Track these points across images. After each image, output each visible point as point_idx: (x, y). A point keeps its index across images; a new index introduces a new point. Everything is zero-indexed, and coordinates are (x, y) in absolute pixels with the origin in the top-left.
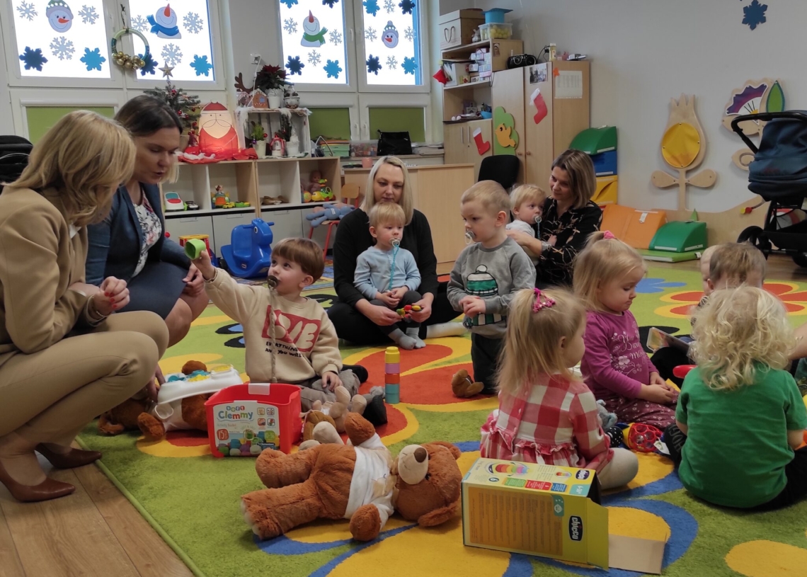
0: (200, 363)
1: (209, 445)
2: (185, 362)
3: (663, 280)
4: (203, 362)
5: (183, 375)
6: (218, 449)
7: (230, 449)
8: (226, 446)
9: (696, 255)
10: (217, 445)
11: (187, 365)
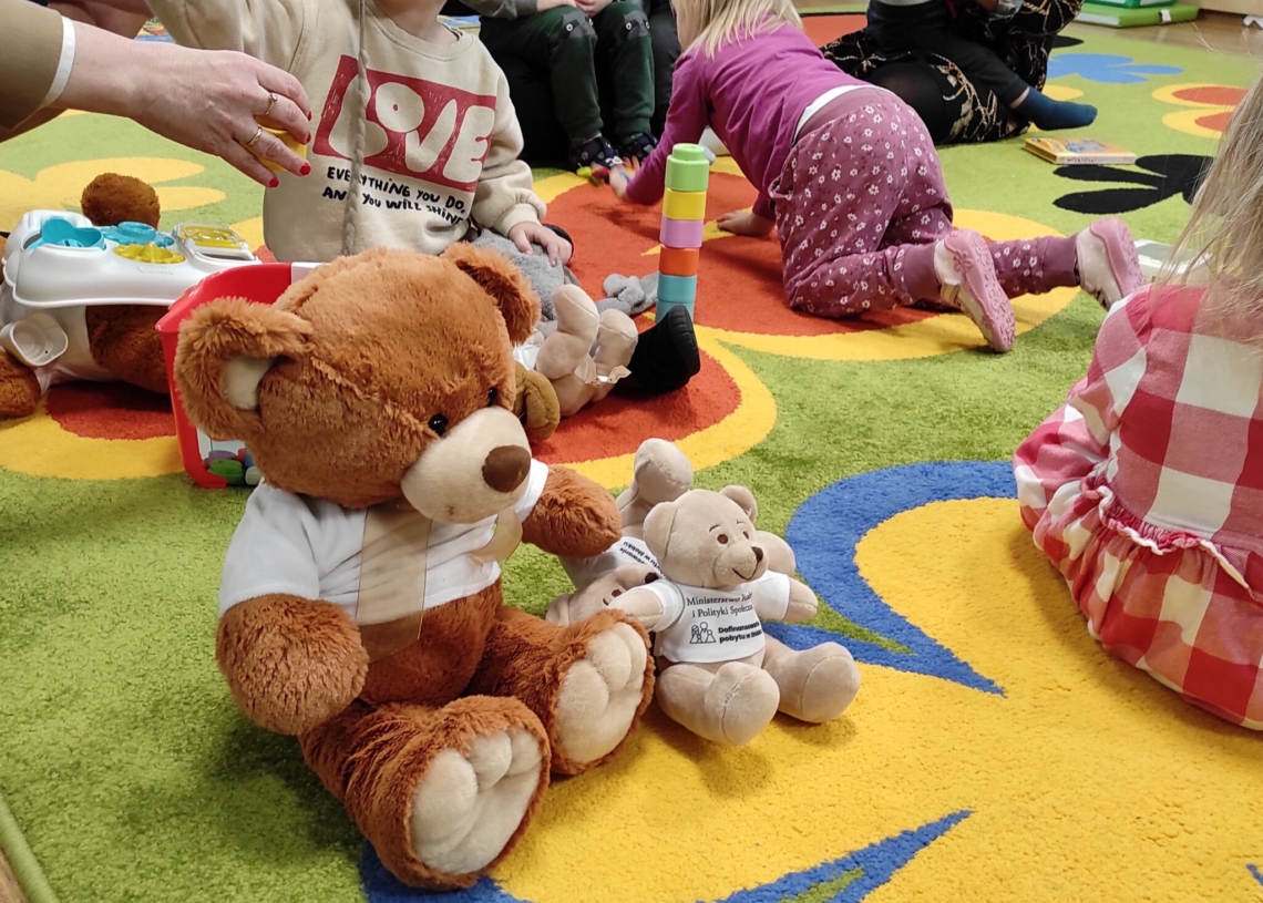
0: (136, 181)
1: (175, 438)
2: (91, 179)
3: (1130, 60)
4: (146, 180)
5: (84, 223)
6: (207, 466)
7: (245, 468)
8: (235, 458)
9: (1160, 15)
10: (204, 455)
11: (95, 186)
